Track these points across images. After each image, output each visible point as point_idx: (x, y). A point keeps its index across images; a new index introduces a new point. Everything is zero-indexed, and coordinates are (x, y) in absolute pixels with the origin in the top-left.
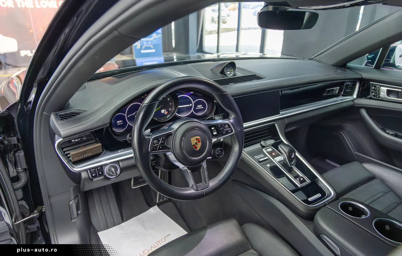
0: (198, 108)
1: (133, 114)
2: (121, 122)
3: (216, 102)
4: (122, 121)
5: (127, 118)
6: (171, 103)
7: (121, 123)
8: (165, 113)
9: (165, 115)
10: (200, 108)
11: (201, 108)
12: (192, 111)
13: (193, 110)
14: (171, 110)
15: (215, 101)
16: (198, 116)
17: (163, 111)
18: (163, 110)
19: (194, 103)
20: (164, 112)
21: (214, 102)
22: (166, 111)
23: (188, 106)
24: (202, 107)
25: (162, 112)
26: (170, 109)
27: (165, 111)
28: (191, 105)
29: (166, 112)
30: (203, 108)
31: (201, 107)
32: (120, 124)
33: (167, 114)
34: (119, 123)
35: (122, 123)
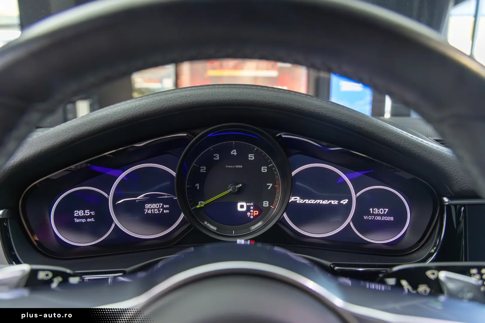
0: (370, 218)
1: (138, 198)
2: (90, 216)
3: (449, 206)
4: (93, 213)
5: (115, 206)
6: (271, 185)
7: (89, 220)
8: (249, 214)
9: (249, 220)
10: (379, 218)
11: (384, 218)
12: (349, 224)
13: (352, 220)
14: (269, 208)
15: (446, 199)
16: (369, 246)
17: (242, 206)
18: (244, 204)
19: (357, 199)
20: (244, 209)
21: (443, 201)
22: (252, 208)
23: (334, 202)
24: (388, 215)
25: (239, 209)
26: (266, 204)
27: (248, 207)
28: (345, 202)
29: (254, 210)
30: (392, 219)
31: (384, 215)
32: (83, 221)
33: (255, 217)
34: (79, 217)
35: (93, 220)
